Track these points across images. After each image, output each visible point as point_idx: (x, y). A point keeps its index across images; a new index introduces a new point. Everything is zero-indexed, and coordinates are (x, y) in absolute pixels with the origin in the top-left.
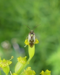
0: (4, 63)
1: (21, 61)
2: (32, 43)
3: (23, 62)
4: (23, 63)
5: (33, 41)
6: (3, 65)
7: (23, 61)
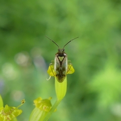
0: (7, 114)
1: (41, 106)
2: (62, 73)
3: (44, 108)
4: (45, 110)
5: (64, 69)
6: (5, 117)
7: (45, 106)
